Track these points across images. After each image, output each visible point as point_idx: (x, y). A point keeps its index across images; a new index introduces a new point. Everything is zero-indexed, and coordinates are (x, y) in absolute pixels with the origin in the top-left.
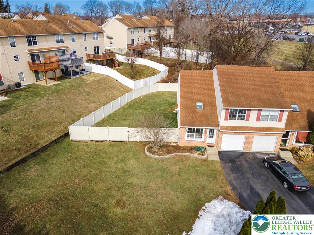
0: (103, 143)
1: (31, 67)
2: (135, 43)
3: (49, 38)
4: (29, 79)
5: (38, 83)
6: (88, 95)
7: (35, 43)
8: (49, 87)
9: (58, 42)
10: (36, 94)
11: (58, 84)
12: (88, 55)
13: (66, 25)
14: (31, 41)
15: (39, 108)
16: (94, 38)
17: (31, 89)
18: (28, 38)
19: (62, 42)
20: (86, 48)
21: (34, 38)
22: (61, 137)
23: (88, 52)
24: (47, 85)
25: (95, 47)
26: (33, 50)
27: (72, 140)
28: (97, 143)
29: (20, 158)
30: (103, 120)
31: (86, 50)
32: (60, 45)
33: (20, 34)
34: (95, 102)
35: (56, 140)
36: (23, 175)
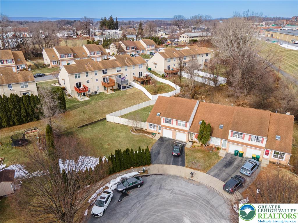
0: (118, 125)
1: (103, 84)
2: (171, 69)
3: (113, 70)
4: (101, 90)
5: (105, 92)
6: (124, 101)
7: (106, 73)
8: (108, 95)
9: (118, 71)
10: (101, 98)
11: (113, 93)
12: (135, 77)
13: (124, 61)
14: (105, 72)
15: (99, 105)
16: (140, 67)
17: (100, 95)
18: (103, 71)
19: (120, 71)
20: (134, 73)
21: (106, 70)
22: (103, 119)
23: (135, 76)
24: (108, 94)
25: (140, 72)
26: (105, 76)
27: (107, 121)
28: (116, 124)
29: (86, 124)
30: (126, 114)
31: (134, 74)
32: (119, 72)
33: (100, 69)
34: (126, 105)
35: (101, 120)
36: (85, 130)
